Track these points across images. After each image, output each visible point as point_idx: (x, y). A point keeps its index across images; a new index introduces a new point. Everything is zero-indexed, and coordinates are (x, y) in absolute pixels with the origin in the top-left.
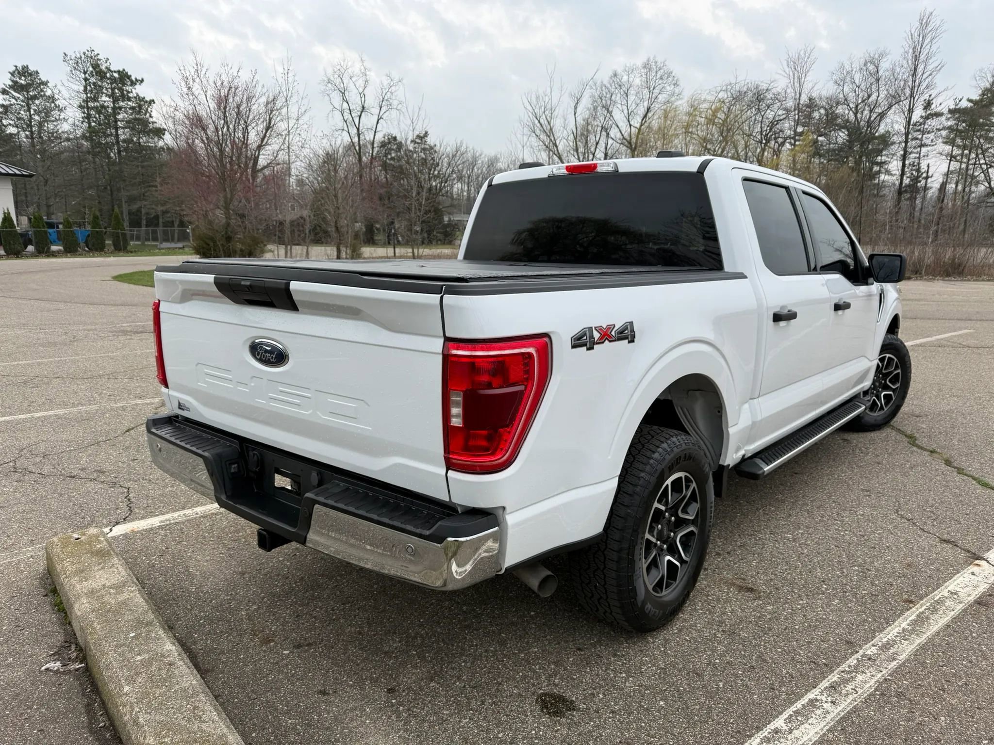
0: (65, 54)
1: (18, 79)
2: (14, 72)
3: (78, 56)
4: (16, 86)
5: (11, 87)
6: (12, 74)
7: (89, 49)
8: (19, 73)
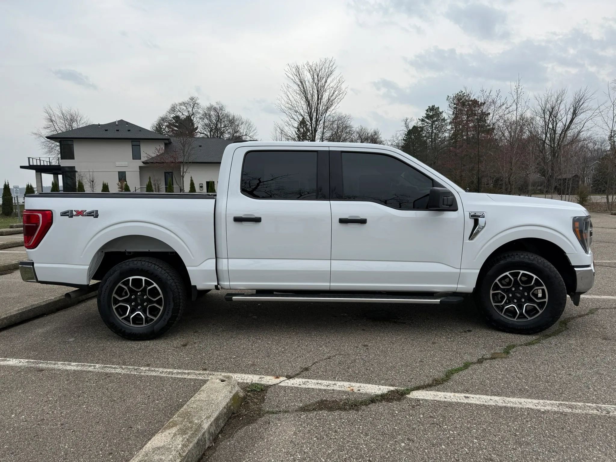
0: (448, 96)
1: (429, 113)
2: (428, 110)
3: (455, 96)
4: (428, 117)
5: (425, 118)
6: (427, 111)
7: (460, 91)
8: (430, 109)
